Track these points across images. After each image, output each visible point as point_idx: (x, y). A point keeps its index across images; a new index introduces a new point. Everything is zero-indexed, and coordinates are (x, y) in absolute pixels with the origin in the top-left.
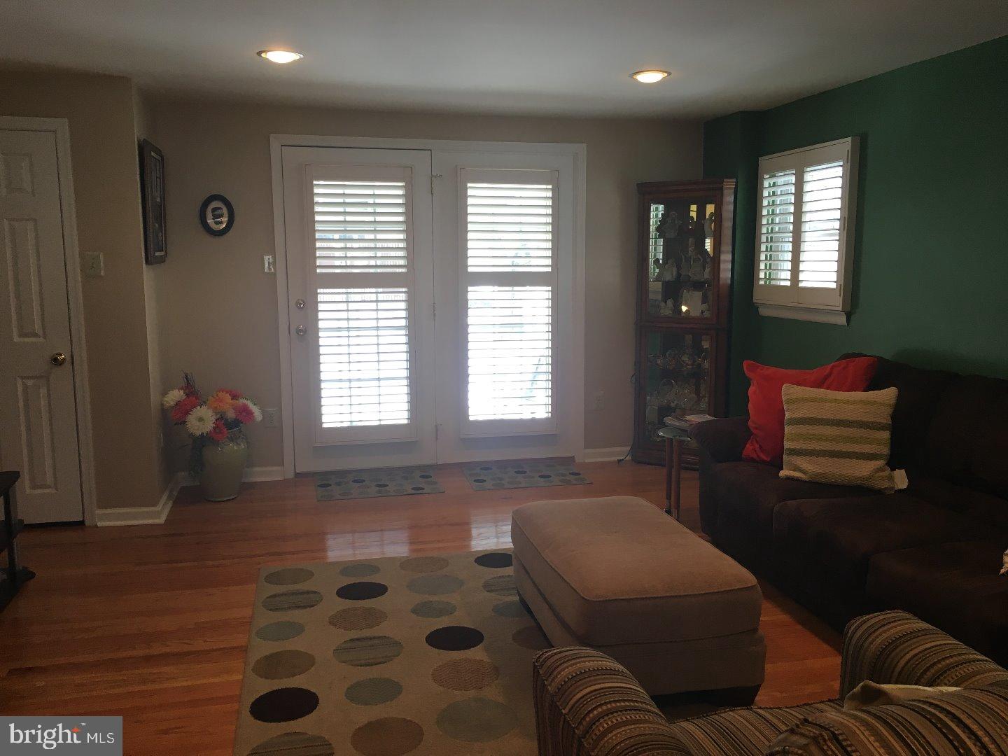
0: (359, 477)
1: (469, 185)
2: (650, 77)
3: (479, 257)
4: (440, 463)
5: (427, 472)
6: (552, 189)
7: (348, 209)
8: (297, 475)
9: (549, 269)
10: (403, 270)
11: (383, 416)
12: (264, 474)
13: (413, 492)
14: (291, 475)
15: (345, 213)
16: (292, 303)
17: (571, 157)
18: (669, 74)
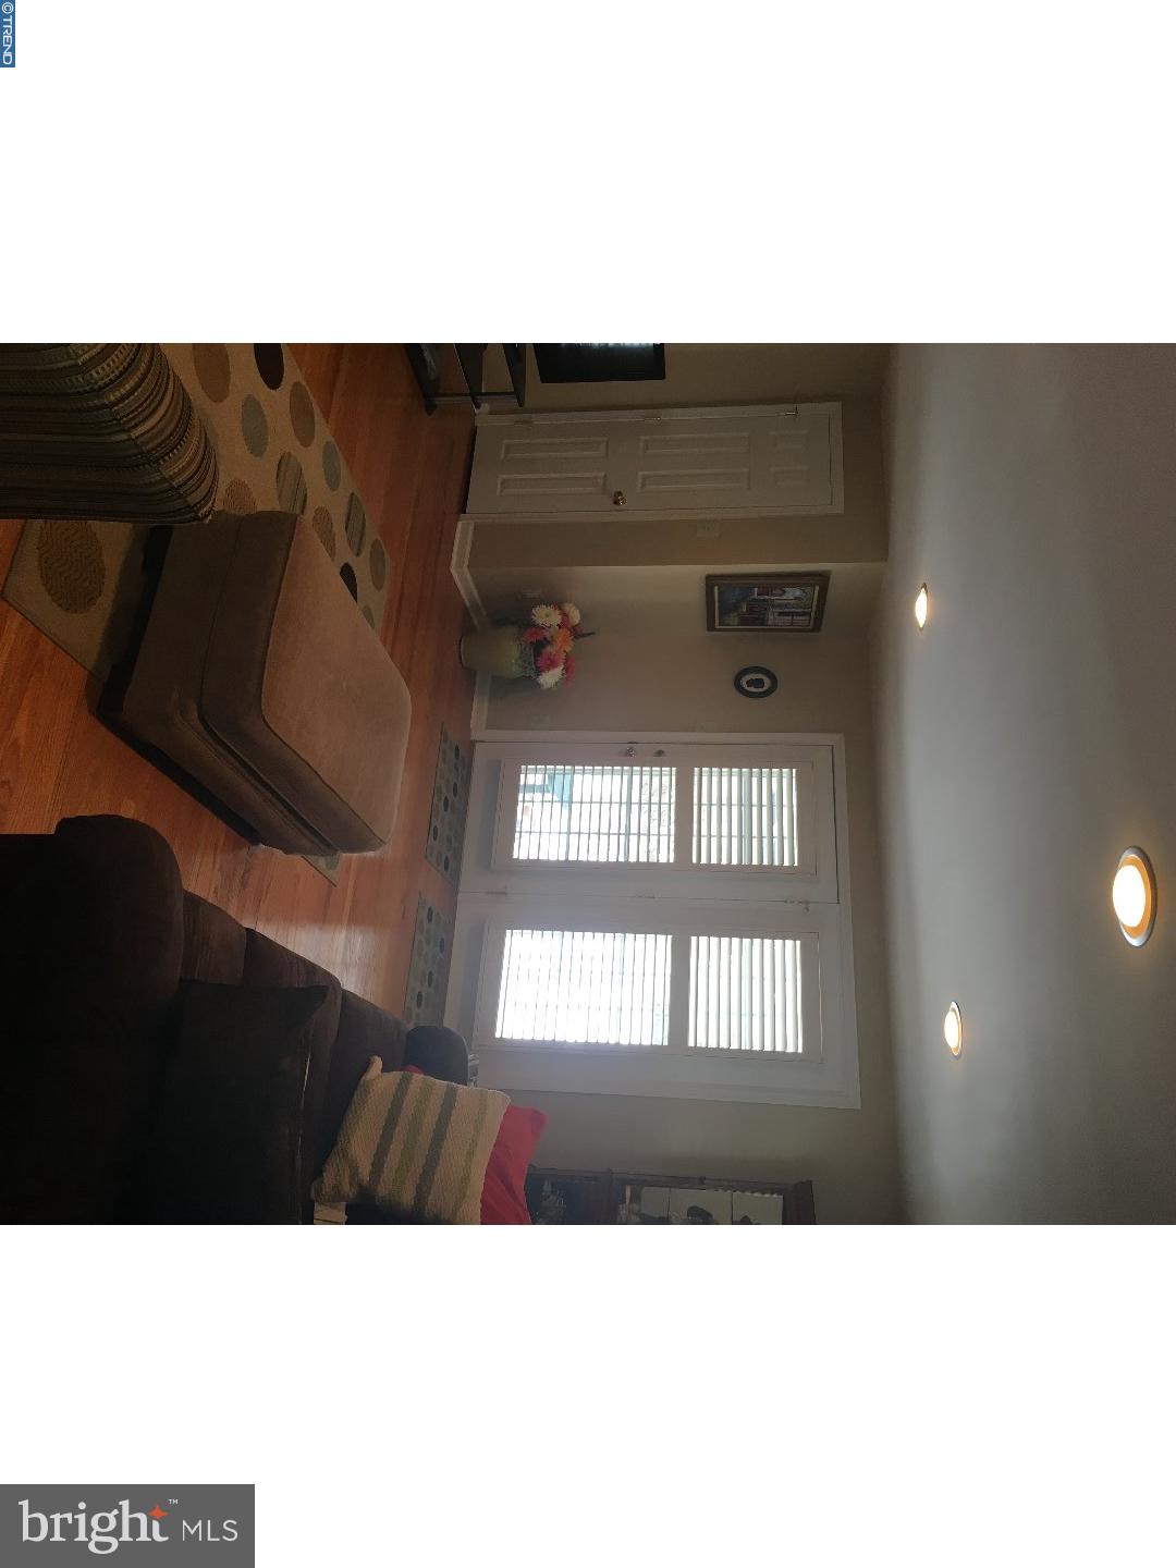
0: (461, 788)
1: (798, 942)
2: (952, 1030)
3: (708, 952)
4: (460, 896)
5: (450, 866)
6: (796, 1053)
7: (765, 810)
8: (472, 744)
9: (691, 1043)
10: (694, 861)
11: (525, 836)
12: (480, 710)
13: (432, 828)
14: (474, 736)
15: (761, 806)
16: (662, 747)
17: (842, 1087)
18: (957, 1058)
